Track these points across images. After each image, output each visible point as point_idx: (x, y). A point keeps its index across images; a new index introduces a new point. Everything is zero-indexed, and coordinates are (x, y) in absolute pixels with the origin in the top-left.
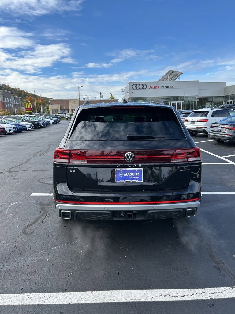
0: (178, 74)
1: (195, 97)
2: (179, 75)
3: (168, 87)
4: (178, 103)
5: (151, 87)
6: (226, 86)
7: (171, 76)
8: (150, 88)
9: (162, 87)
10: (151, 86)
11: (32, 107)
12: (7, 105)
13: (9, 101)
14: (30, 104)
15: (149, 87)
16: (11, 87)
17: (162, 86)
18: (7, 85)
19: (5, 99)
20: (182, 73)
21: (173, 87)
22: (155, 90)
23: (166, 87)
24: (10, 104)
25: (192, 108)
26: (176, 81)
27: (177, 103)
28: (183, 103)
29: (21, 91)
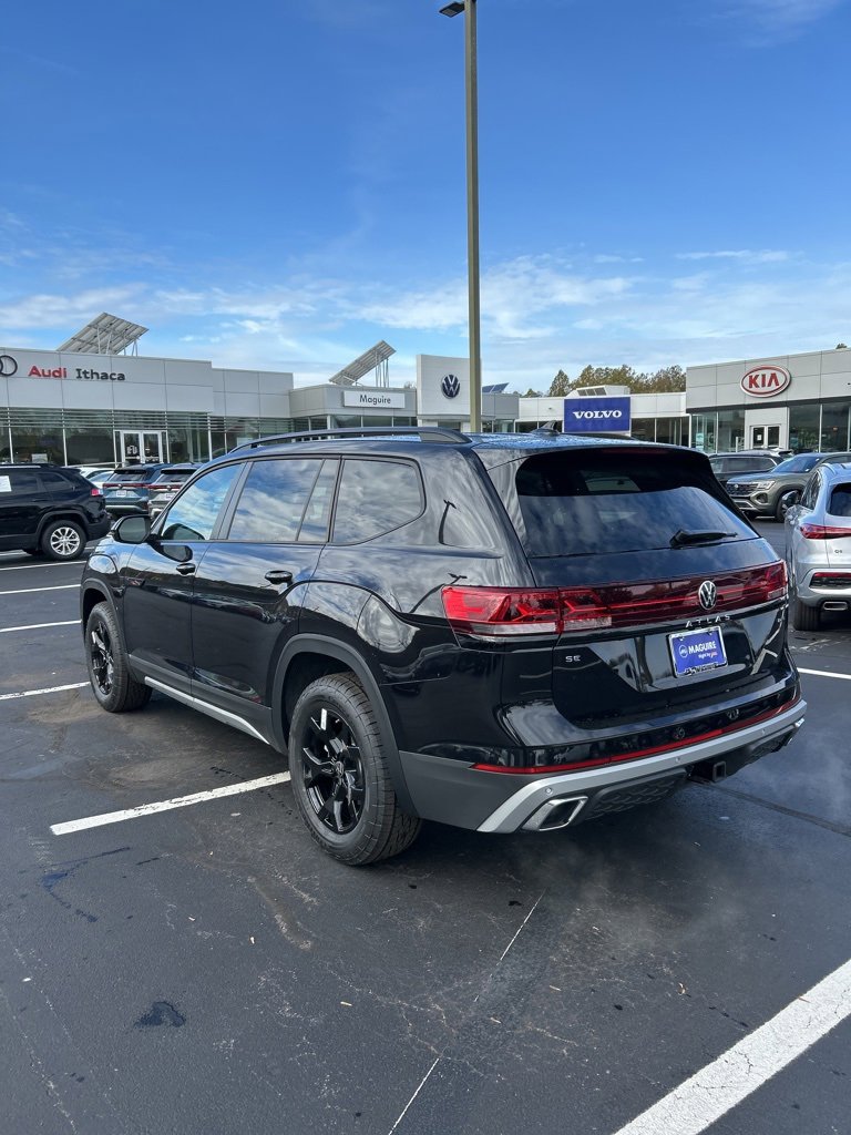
0: (129, 333)
1: (202, 417)
2: (136, 337)
3: (105, 376)
4: (145, 436)
5: (34, 371)
6: (295, 387)
7: (109, 337)
8: (32, 373)
9: (82, 375)
10: (35, 368)
15: (24, 369)
17: (79, 370)
20: (145, 330)
21: (122, 377)
22: (52, 381)
23: (97, 374)
25: (195, 455)
26: (125, 357)
27: (141, 434)
28: (164, 434)
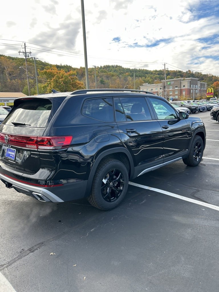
11: (213, 92)
12: (193, 91)
13: (195, 87)
14: (212, 89)
16: (203, 74)
18: (200, 72)
19: (192, 85)
24: (195, 90)
29: (213, 76)
